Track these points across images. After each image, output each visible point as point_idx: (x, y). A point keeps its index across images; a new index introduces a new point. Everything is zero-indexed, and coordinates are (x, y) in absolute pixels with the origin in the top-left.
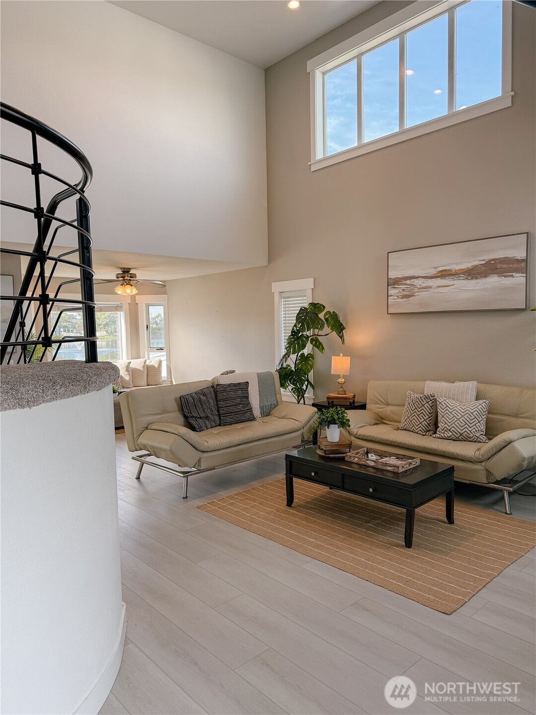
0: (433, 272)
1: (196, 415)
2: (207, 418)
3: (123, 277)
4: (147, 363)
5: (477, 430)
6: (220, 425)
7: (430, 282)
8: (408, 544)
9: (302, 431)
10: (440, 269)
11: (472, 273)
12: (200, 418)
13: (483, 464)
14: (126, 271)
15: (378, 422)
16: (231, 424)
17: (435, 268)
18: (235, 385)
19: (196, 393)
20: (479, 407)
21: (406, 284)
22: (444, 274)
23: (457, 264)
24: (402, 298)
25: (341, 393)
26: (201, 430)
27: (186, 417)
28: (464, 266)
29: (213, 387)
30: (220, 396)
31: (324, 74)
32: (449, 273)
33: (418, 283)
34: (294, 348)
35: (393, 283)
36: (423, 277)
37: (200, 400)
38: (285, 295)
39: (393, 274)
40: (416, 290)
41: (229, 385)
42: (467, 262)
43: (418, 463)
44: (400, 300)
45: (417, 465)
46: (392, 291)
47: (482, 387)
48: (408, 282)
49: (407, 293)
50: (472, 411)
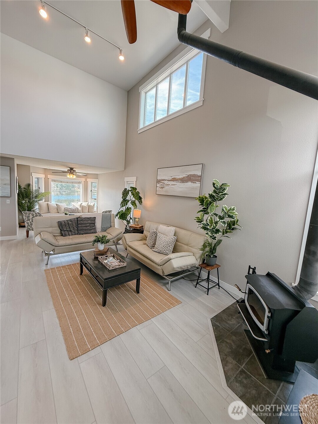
0: (170, 178)
1: (65, 229)
2: (71, 231)
3: (70, 171)
4: (89, 204)
5: (168, 249)
6: (77, 234)
7: (170, 183)
8: (104, 304)
9: (113, 239)
10: (173, 177)
11: (183, 180)
12: (67, 231)
13: (161, 267)
14: (72, 169)
15: (143, 239)
16: (83, 234)
17: (171, 177)
18: (88, 218)
19: (67, 221)
20: (171, 240)
21: (162, 182)
22: (174, 180)
23: (178, 176)
24: (161, 188)
25: (136, 225)
26: (65, 236)
27: (61, 230)
28: (181, 177)
29: (77, 218)
30: (79, 223)
31: (146, 93)
32: (176, 179)
33: (166, 182)
34: (123, 205)
35: (158, 181)
36: (167, 180)
37: (68, 223)
38: (128, 183)
39: (159, 178)
40: (165, 185)
41: (85, 218)
42: (182, 175)
43: (125, 265)
44: (160, 189)
45: (124, 266)
46: (158, 185)
47: (178, 229)
48: (163, 182)
49: (162, 186)
50: (167, 241)
